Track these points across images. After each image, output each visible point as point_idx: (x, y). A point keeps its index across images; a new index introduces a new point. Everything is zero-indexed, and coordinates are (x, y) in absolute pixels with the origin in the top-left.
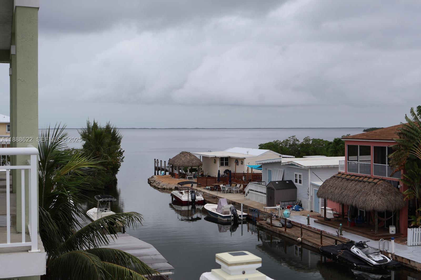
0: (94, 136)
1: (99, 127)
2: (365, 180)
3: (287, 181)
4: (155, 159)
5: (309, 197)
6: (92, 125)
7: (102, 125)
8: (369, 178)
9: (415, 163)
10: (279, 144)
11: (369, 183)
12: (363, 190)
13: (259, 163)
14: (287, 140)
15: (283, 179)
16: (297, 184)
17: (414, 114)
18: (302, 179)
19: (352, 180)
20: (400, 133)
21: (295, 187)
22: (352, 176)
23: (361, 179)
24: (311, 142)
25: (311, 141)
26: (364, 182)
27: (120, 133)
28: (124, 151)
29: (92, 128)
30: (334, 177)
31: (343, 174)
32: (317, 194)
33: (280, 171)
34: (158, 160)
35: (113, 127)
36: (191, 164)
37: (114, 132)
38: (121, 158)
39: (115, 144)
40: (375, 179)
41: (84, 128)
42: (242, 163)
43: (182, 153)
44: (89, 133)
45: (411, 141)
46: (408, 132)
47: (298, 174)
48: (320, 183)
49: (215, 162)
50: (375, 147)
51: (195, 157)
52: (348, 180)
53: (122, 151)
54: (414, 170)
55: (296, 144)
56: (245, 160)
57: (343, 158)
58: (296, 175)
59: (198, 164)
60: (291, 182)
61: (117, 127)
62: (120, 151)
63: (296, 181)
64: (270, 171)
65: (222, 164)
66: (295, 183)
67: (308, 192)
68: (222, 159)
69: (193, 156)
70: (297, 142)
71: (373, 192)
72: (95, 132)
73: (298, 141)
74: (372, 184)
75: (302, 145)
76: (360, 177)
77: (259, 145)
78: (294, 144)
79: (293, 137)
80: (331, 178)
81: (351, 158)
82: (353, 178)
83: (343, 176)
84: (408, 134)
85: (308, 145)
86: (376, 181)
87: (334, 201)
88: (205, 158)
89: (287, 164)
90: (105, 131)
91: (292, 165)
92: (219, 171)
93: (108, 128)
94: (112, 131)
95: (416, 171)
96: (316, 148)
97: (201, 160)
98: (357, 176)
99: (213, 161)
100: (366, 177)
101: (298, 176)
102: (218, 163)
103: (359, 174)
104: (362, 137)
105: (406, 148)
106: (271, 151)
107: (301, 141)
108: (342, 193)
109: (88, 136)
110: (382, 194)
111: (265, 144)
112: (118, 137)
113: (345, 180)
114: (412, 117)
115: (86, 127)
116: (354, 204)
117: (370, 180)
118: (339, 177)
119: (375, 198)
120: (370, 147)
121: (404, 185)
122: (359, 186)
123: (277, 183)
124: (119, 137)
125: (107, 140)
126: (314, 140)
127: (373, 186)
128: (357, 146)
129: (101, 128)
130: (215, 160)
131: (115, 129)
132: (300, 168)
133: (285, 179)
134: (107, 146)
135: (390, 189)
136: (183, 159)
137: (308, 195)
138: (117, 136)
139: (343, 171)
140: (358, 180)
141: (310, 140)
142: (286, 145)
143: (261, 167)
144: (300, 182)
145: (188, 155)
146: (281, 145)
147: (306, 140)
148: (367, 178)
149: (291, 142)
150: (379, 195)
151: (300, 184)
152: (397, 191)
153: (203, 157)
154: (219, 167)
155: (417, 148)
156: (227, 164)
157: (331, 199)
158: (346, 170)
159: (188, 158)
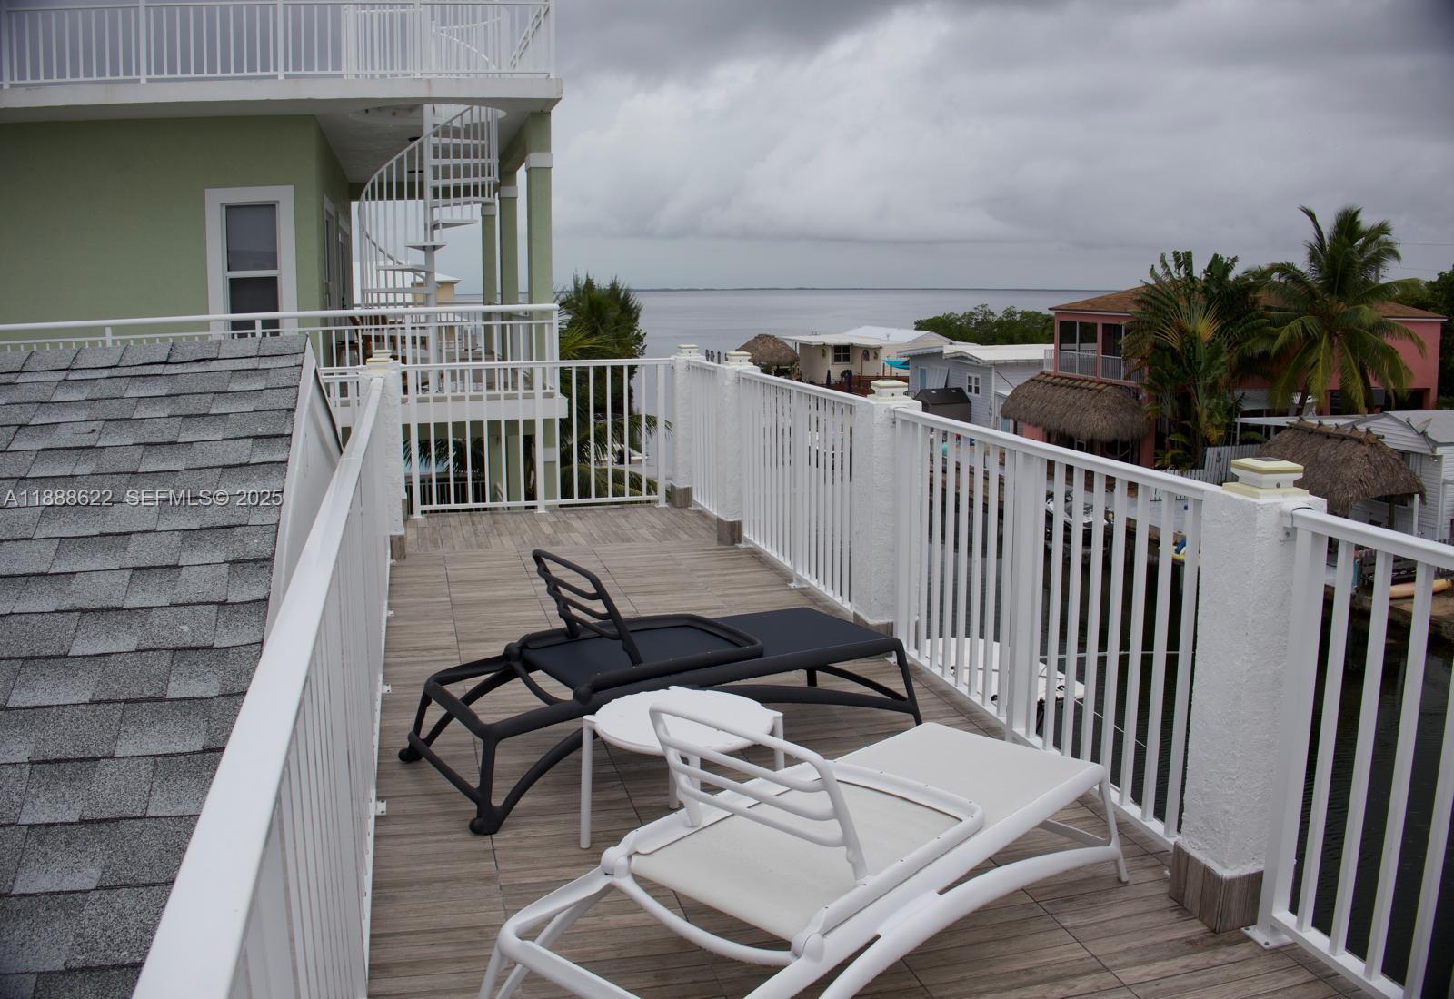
0: (587, 306)
1: (596, 287)
2: (1084, 385)
3: (953, 389)
4: (707, 351)
5: (993, 418)
6: (584, 283)
7: (603, 282)
8: (1091, 382)
9: (1168, 356)
10: (956, 321)
11: (1090, 390)
12: (1078, 403)
13: (902, 354)
14: (972, 313)
15: (946, 386)
16: (971, 395)
17: (1165, 265)
18: (980, 386)
19: (1062, 386)
20: (1139, 301)
21: (967, 401)
22: (1063, 378)
23: (1076, 384)
24: (1018, 317)
25: (1018, 315)
26: (1082, 388)
27: (637, 300)
28: (645, 334)
29: (584, 292)
30: (1033, 380)
31: (1048, 375)
32: (1002, 411)
33: (941, 370)
34: (712, 351)
35: (625, 288)
36: (776, 358)
37: (627, 297)
38: (641, 347)
39: (629, 321)
40: (1100, 383)
41: (568, 288)
42: (876, 356)
43: (760, 337)
44: (579, 299)
45: (1159, 314)
46: (1154, 298)
47: (974, 376)
48: (1007, 393)
49: (824, 355)
50: (1104, 326)
51: (785, 344)
52: (1055, 385)
53: (641, 334)
54: (1163, 367)
55: (990, 322)
56: (881, 351)
57: (1052, 347)
58: (969, 377)
59: (790, 359)
60: (960, 390)
61: (633, 287)
62: (639, 333)
63: (970, 390)
64: (923, 371)
65: (837, 359)
66: (968, 394)
67: (990, 409)
68: (837, 348)
69: (781, 342)
70: (991, 317)
71: (1094, 407)
72: (589, 298)
73: (993, 314)
74: (1093, 392)
75: (1000, 324)
76: (1077, 380)
77: (916, 323)
78: (985, 322)
79: (983, 306)
80: (1027, 382)
81: (1064, 346)
82: (1064, 381)
83: (1048, 379)
84: (1153, 302)
85: (1012, 324)
86: (1101, 387)
87: (1029, 424)
88: (804, 346)
89: (954, 355)
90: (610, 295)
91: (962, 358)
92: (829, 372)
93: (614, 289)
94: (622, 295)
95: (1167, 368)
96: (1027, 329)
97: (798, 352)
98: (1070, 379)
99: (821, 352)
100: (1085, 380)
101: (973, 380)
102: (830, 356)
103: (1077, 375)
104: (1084, 307)
105: (1150, 326)
106: (934, 334)
107: (999, 314)
108: (1042, 409)
109: (577, 305)
110: (1110, 410)
111: (927, 321)
112: (634, 306)
113: (1050, 385)
114: (1162, 270)
115: (571, 287)
116: (1061, 429)
117: (1092, 386)
118: (1042, 380)
119: (1094, 416)
120: (1096, 325)
121: (1149, 394)
122: (1072, 396)
123: (934, 392)
124: (636, 307)
125: (614, 313)
126: (1024, 314)
127: (1094, 396)
128: (1075, 323)
129: (600, 290)
130: (823, 350)
131: (628, 290)
132: (975, 364)
133: (951, 385)
134: (613, 324)
135: (1124, 402)
136: (761, 349)
137: (991, 415)
138: (631, 305)
139: (1050, 370)
140: (1072, 385)
141: (1015, 313)
142: (970, 323)
143: (906, 363)
144: (977, 392)
145: (771, 341)
146: (958, 323)
147: (1010, 313)
148: (1087, 383)
149: (980, 317)
150: (1105, 411)
151: (976, 395)
152: (1137, 405)
153: (800, 344)
154: (832, 364)
155: (1169, 327)
156: (847, 359)
157: (1024, 421)
158: (1056, 369)
159: (771, 346)
